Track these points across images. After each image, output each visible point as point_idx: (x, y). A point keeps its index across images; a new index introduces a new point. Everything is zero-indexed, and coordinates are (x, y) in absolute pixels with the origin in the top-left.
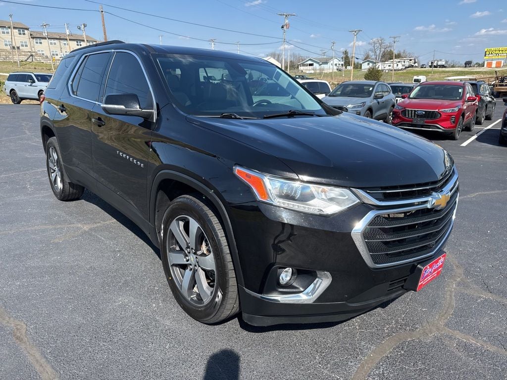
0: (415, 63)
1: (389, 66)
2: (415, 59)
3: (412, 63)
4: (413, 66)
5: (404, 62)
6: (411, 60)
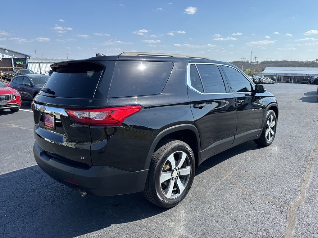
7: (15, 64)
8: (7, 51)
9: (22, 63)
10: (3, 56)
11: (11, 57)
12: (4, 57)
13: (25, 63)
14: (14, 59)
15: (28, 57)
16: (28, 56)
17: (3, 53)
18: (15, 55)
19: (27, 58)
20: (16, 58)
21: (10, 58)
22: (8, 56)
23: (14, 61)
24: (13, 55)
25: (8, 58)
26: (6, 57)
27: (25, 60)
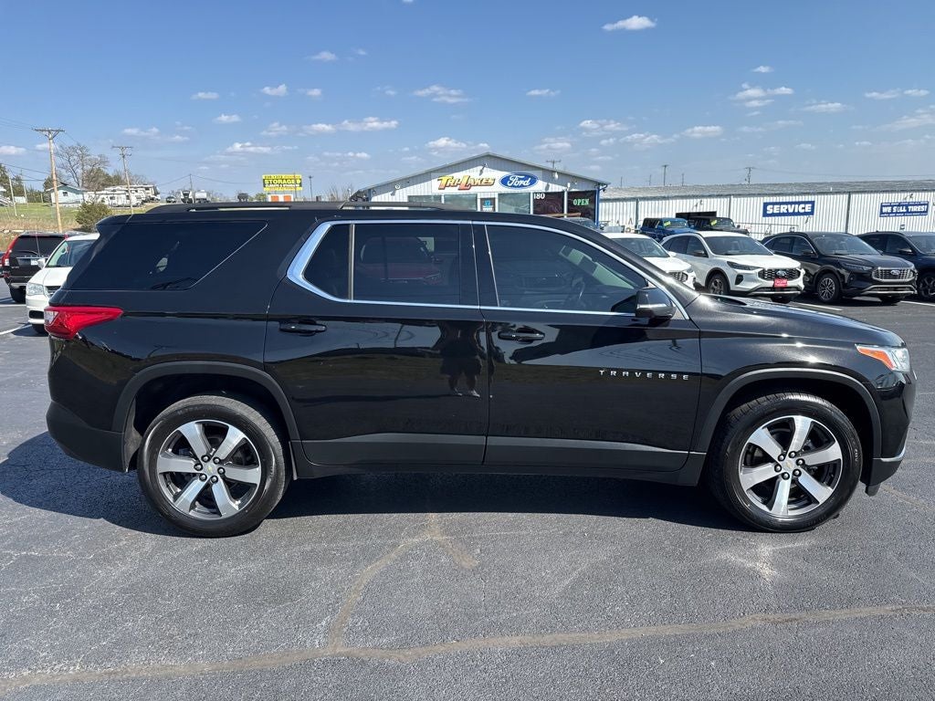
0: (156, 194)
1: (111, 198)
2: (155, 188)
3: (151, 193)
4: (153, 199)
5: (136, 191)
6: (147, 189)
7: (570, 203)
8: (556, 176)
9: (587, 201)
10: (547, 187)
11: (564, 188)
12: (550, 191)
13: (593, 201)
14: (569, 193)
15: (601, 187)
16: (603, 184)
17: (548, 181)
18: (572, 183)
19: (599, 190)
20: (573, 190)
21: (560, 190)
22: (557, 186)
23: (568, 197)
24: (569, 185)
25: (557, 191)
26: (553, 191)
27: (592, 195)
